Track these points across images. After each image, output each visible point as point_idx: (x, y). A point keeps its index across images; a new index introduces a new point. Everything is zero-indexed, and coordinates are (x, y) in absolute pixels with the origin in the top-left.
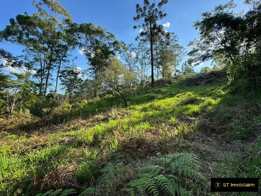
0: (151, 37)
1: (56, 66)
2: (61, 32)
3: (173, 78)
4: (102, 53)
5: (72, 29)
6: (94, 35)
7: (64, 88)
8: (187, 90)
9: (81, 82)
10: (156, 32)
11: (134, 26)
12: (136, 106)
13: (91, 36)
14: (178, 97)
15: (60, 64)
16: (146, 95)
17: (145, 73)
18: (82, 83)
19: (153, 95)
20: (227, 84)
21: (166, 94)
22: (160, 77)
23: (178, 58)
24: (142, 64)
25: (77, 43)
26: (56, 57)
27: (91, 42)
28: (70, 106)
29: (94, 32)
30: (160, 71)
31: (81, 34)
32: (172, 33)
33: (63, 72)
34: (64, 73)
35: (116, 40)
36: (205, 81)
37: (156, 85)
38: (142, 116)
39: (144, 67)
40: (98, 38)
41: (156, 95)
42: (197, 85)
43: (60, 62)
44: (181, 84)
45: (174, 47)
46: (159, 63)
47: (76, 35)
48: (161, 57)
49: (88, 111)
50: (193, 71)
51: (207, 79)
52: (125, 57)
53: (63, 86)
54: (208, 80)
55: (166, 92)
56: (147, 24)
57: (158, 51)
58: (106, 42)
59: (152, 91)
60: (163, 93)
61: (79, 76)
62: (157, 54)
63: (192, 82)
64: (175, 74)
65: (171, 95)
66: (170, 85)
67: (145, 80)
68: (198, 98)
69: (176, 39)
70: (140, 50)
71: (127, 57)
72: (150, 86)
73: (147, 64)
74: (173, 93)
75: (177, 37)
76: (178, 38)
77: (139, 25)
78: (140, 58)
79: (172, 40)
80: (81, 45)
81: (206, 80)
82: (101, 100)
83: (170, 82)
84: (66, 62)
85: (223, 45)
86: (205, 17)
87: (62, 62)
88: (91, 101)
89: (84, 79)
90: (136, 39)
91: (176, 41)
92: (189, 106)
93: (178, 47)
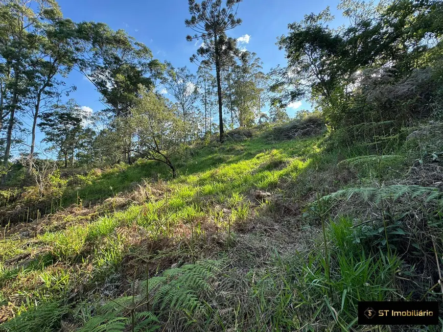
0: (217, 58)
1: (31, 105)
2: (38, 35)
3: (255, 128)
4: (126, 81)
5: (61, 32)
6: (109, 46)
7: (54, 147)
8: (274, 147)
9: (91, 135)
10: (225, 50)
11: (186, 36)
12: (191, 176)
13: (104, 48)
14: (258, 158)
15: (39, 100)
16: (210, 156)
17: (211, 119)
18: (94, 137)
19: (222, 156)
20: (325, 136)
21: (241, 154)
22: (236, 126)
23: (263, 96)
24: (206, 104)
25: (75, 60)
26: (28, 85)
27: (105, 59)
28: (64, 182)
29: (109, 41)
30: (236, 116)
31: (82, 43)
32: (253, 53)
33: (48, 116)
34: (50, 118)
35: (153, 59)
36: (300, 132)
37: (228, 140)
38: (192, 193)
39: (210, 109)
40: (118, 53)
41: (226, 156)
42: (290, 138)
43: (39, 95)
44: (267, 137)
45: (256, 78)
46: (233, 103)
47: (71, 43)
48: (236, 93)
49: (101, 189)
50: (286, 117)
51: (303, 129)
52: (174, 91)
53: (50, 144)
54: (305, 130)
55: (242, 150)
56: (209, 34)
57: (231, 82)
58: (136, 61)
59: (219, 150)
60: (238, 153)
61: (85, 124)
62: (230, 87)
63: (283, 134)
64: (260, 121)
65: (250, 156)
66: (249, 139)
67: (212, 130)
68: (285, 159)
69: (259, 64)
70: (202, 79)
71: (177, 90)
72: (217, 141)
73: (214, 103)
74: (253, 152)
75: (260, 61)
76: (262, 63)
77: (196, 35)
78: (202, 92)
79: (252, 64)
80: (83, 64)
81: (302, 131)
82: (128, 168)
83: (249, 135)
84: (52, 97)
85: (319, 76)
86: (293, 31)
87: (43, 96)
88: (109, 170)
89: (97, 130)
90: (191, 60)
91: (259, 66)
92: (267, 173)
93: (262, 77)
